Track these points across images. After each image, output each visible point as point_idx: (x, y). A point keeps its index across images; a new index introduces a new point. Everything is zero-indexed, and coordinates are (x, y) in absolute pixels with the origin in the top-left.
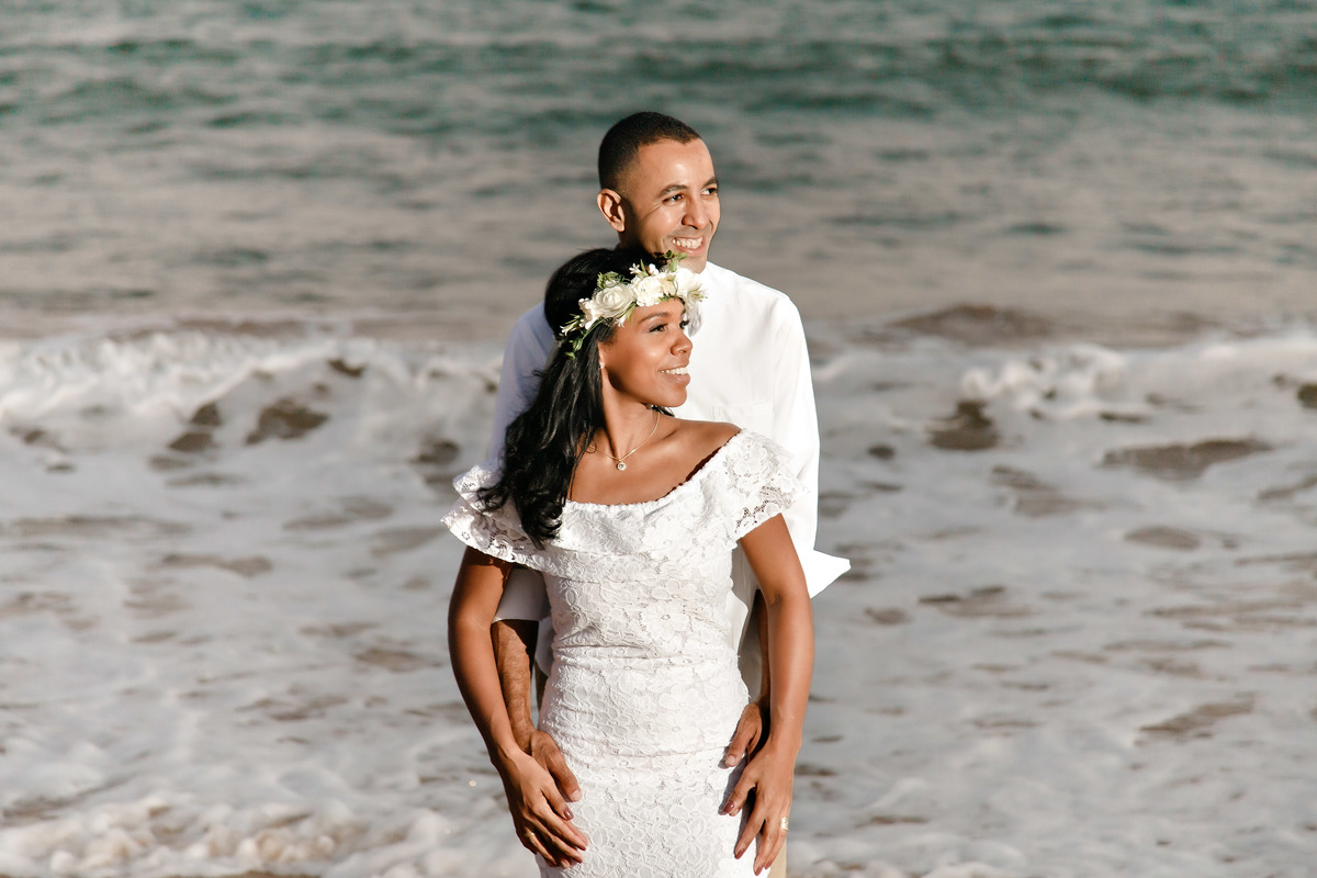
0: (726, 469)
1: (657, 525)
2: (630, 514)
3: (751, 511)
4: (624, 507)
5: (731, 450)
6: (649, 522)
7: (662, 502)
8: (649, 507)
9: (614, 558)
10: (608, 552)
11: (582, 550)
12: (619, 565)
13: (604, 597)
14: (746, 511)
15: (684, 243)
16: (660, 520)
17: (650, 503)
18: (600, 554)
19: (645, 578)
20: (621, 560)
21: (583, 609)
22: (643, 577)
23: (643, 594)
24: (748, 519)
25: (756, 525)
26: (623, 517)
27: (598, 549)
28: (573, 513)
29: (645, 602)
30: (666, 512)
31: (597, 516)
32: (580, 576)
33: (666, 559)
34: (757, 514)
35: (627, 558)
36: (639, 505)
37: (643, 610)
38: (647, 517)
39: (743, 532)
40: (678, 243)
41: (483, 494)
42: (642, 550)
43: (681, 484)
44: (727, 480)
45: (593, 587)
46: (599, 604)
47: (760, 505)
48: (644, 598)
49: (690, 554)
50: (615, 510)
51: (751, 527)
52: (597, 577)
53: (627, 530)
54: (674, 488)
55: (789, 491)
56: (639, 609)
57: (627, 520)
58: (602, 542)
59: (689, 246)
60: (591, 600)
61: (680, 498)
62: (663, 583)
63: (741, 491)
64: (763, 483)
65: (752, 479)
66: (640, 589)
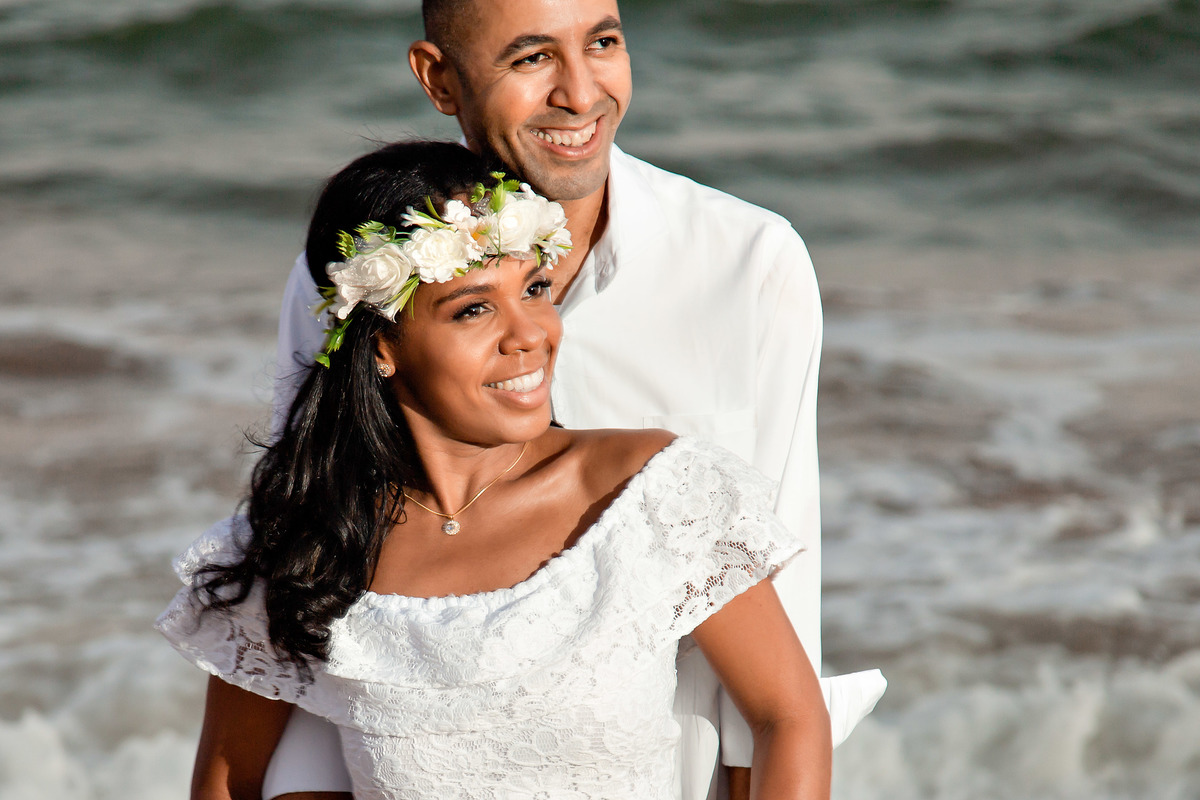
0: (644, 517)
1: (505, 632)
2: (460, 613)
3: (700, 586)
4: (453, 601)
5: (654, 479)
6: (491, 629)
7: (522, 589)
8: (498, 598)
9: (432, 693)
10: (420, 684)
11: (374, 679)
12: (439, 704)
13: (421, 763)
14: (689, 587)
15: (558, 138)
16: (512, 624)
17: (500, 593)
18: (405, 685)
19: (489, 726)
20: (442, 698)
21: (388, 784)
22: (483, 724)
23: (491, 755)
24: (695, 600)
25: (712, 611)
26: (447, 617)
27: (403, 678)
28: (366, 613)
29: (500, 770)
30: (525, 608)
31: (402, 618)
32: (376, 725)
33: (522, 692)
34: (713, 591)
35: (454, 693)
36: (481, 597)
37: (495, 784)
38: (491, 618)
39: (687, 626)
40: (549, 139)
41: (210, 576)
42: (477, 679)
43: (556, 555)
44: (647, 534)
45: (401, 744)
46: (414, 774)
47: (716, 573)
48: (496, 764)
49: (567, 680)
50: (437, 604)
51: (702, 615)
52: (404, 726)
53: (450, 641)
54: (543, 564)
55: (764, 546)
56: (489, 783)
57: (453, 624)
58: (411, 663)
59: (567, 142)
60: (399, 769)
61: (554, 581)
62: (526, 735)
63: (675, 552)
64: (716, 534)
65: (695, 529)
66: (486, 747)
